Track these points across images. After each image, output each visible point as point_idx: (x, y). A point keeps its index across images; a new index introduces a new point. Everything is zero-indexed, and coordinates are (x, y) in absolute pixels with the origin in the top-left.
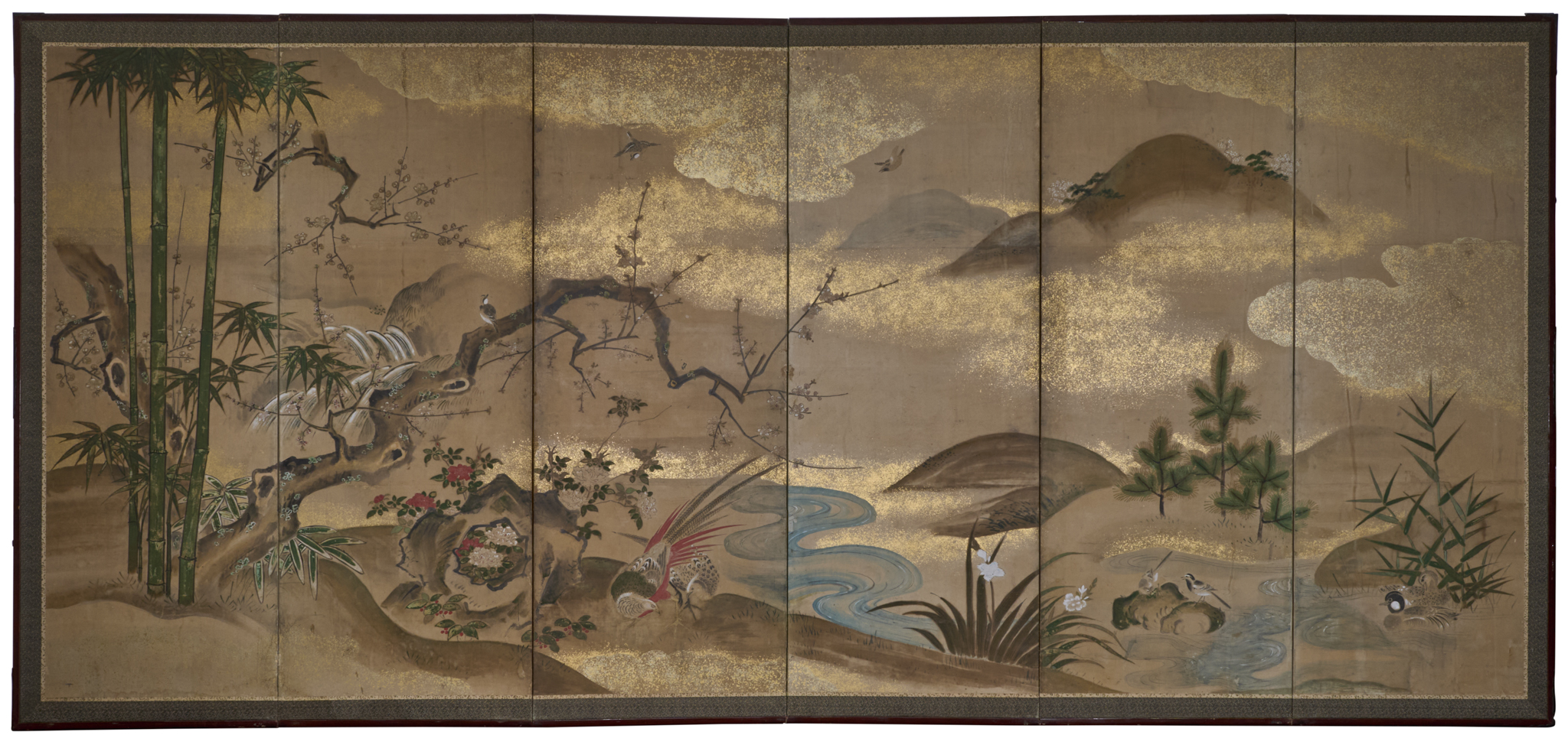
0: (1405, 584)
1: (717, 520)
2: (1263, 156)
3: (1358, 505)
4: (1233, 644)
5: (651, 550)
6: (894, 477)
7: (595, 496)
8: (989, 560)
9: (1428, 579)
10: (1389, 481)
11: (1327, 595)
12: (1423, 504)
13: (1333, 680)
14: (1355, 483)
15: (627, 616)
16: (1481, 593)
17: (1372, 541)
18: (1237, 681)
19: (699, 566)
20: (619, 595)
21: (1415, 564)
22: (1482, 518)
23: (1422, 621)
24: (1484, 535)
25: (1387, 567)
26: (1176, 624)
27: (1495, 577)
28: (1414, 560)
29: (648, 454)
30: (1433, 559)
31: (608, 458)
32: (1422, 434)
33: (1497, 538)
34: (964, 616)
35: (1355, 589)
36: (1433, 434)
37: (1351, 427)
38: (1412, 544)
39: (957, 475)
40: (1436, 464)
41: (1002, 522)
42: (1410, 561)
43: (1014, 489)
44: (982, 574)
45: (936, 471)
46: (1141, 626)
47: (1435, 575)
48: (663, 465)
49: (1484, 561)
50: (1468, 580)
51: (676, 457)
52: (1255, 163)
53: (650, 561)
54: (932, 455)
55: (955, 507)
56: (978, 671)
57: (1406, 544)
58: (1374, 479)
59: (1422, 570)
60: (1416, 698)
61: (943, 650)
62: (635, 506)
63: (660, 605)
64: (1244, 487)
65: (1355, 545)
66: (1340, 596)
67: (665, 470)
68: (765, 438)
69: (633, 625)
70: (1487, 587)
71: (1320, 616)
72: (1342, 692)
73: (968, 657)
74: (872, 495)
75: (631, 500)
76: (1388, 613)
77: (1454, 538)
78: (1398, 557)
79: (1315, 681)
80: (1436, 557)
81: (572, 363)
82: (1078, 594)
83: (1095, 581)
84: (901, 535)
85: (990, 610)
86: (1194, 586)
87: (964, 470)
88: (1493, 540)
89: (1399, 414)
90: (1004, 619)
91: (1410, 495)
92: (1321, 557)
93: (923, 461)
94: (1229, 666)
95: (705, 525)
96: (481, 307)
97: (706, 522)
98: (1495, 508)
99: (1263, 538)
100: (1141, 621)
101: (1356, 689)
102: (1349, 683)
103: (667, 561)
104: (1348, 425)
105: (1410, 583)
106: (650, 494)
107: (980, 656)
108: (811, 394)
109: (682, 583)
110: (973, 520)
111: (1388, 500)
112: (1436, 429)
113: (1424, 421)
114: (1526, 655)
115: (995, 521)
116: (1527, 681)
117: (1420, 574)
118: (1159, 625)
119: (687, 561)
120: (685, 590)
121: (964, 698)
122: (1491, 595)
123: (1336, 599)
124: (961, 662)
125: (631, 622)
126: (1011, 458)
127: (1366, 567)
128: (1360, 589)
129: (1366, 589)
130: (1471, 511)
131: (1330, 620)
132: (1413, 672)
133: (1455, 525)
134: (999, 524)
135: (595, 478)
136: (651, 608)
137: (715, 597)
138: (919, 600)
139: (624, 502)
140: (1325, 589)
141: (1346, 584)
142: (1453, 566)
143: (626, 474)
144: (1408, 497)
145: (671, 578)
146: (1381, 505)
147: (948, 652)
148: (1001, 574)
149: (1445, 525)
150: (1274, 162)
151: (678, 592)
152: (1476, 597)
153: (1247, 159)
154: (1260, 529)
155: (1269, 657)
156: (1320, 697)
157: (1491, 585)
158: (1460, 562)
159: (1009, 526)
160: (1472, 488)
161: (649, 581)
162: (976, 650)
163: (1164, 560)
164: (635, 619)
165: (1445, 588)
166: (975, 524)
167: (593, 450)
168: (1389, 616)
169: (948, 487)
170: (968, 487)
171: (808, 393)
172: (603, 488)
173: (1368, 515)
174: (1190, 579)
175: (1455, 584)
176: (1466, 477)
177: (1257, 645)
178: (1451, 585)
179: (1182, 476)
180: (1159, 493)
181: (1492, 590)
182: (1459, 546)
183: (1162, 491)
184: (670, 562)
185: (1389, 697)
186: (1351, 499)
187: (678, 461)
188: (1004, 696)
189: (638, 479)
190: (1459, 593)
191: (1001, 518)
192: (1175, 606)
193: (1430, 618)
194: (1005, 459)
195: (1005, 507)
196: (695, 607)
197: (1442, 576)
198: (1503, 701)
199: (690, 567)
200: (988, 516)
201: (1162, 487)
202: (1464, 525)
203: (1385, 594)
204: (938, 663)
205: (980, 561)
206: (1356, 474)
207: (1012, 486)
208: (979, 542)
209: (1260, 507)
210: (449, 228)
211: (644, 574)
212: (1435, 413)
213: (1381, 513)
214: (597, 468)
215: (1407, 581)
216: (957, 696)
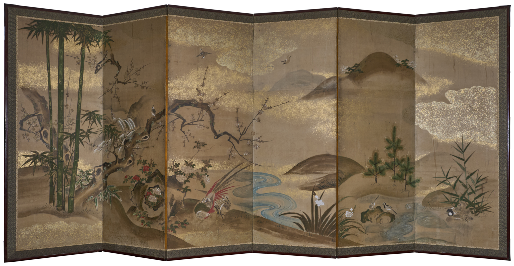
0: (454, 207)
1: (230, 184)
2: (406, 61)
3: (437, 179)
4: (398, 226)
5: (208, 196)
6: (287, 169)
7: (189, 177)
8: (319, 199)
9: (462, 205)
10: (448, 171)
11: (426, 209)
12: (460, 179)
13: (428, 238)
14: (436, 171)
15: (200, 219)
16: (482, 211)
17: (442, 191)
18: (399, 239)
19: (224, 200)
20: (197, 212)
21: (457, 200)
22: (482, 185)
23: (460, 220)
24: (483, 191)
25: (447, 201)
26: (380, 220)
27: (487, 206)
28: (457, 198)
29: (207, 162)
30: (464, 198)
31: (193, 163)
32: (459, 155)
33: (487, 192)
34: (311, 219)
35: (436, 207)
36: (464, 155)
37: (434, 152)
38: (456, 193)
39: (308, 169)
40: (465, 165)
41: (324, 186)
42: (455, 199)
43: (328, 174)
44: (317, 204)
45: (301, 167)
46: (370, 221)
47: (464, 204)
48: (212, 166)
49: (483, 200)
50: (477, 206)
51: (217, 163)
52: (404, 63)
53: (208, 199)
54: (300, 162)
55: (308, 180)
56: (315, 238)
57: (454, 193)
58: (442, 170)
59: (460, 202)
60: (458, 246)
61: (303, 230)
62: (203, 180)
63: (211, 215)
64: (401, 173)
65: (436, 193)
66: (431, 210)
67: (213, 167)
68: (246, 156)
69: (202, 222)
70: (484, 209)
71: (424, 216)
72: (432, 242)
73: (312, 233)
74: (280, 176)
75: (201, 178)
76: (448, 216)
77: (471, 191)
78: (451, 197)
79: (422, 238)
80: (465, 197)
81: (181, 130)
82: (350, 211)
83: (356, 206)
84: (290, 190)
85: (319, 217)
86: (386, 207)
87: (311, 167)
88: (486, 192)
89: (451, 148)
90: (324, 220)
91: (455, 176)
92: (425, 196)
93: (297, 164)
94: (396, 233)
95: (226, 186)
96: (152, 110)
97: (227, 185)
98: (487, 181)
99: (406, 190)
100: (370, 220)
101: (436, 242)
102: (434, 239)
103: (214, 199)
104: (433, 151)
105: (456, 206)
106: (208, 176)
107: (316, 233)
108: (260, 141)
109: (219, 207)
110: (314, 185)
111: (448, 177)
112: (464, 153)
113: (460, 150)
114: (499, 234)
115: (321, 185)
116: (499, 243)
117: (459, 203)
118: (375, 221)
119: (220, 199)
120: (219, 209)
121: (310, 247)
122: (485, 212)
123: (429, 211)
124: (309, 235)
125: (201, 221)
126: (327, 163)
127: (440, 200)
128: (438, 208)
129: (440, 208)
130: (478, 182)
131: (427, 217)
132: (457, 237)
133: (472, 187)
134: (322, 187)
135: (189, 170)
136: (208, 216)
137: (230, 211)
138: (296, 212)
139: (199, 179)
140: (426, 207)
141: (433, 206)
142: (471, 201)
143: (200, 169)
144: (455, 177)
145: (215, 205)
146: (445, 179)
147: (305, 231)
148: (323, 204)
149: (468, 187)
150: (409, 63)
151: (217, 210)
152: (480, 212)
153: (402, 62)
154: (406, 187)
155: (408, 230)
156: (424, 243)
157: (485, 208)
158: (474, 200)
159: (326, 187)
160: (478, 174)
161: (208, 206)
162: (315, 231)
163: (377, 198)
164: (202, 220)
165: (468, 209)
166: (314, 186)
167: (188, 160)
168: (448, 217)
169: (305, 173)
170: (312, 173)
171: (259, 140)
172: (192, 174)
173: (440, 182)
174: (385, 204)
175: (472, 207)
176: (476, 170)
177: (405, 226)
178: (470, 208)
179: (382, 169)
180: (375, 175)
181: (485, 210)
182: (473, 194)
183: (376, 174)
184: (215, 199)
185: (448, 245)
186: (435, 177)
187: (217, 164)
188: (324, 248)
189: (204, 171)
190: (473, 211)
191: (323, 184)
192: (380, 214)
193: (463, 219)
194: (325, 163)
195: (325, 180)
196: (223, 215)
197: (467, 204)
198: (490, 250)
199: (221, 201)
200: (319, 183)
201: (376, 173)
202: (475, 187)
203: (447, 210)
204: (302, 235)
205: (316, 199)
206: (436, 168)
207: (327, 173)
208: (316, 193)
209: (405, 179)
210: (144, 83)
211: (206, 204)
212: (464, 147)
213: (445, 182)
214: (190, 167)
215: (454, 206)
216: (308, 246)
